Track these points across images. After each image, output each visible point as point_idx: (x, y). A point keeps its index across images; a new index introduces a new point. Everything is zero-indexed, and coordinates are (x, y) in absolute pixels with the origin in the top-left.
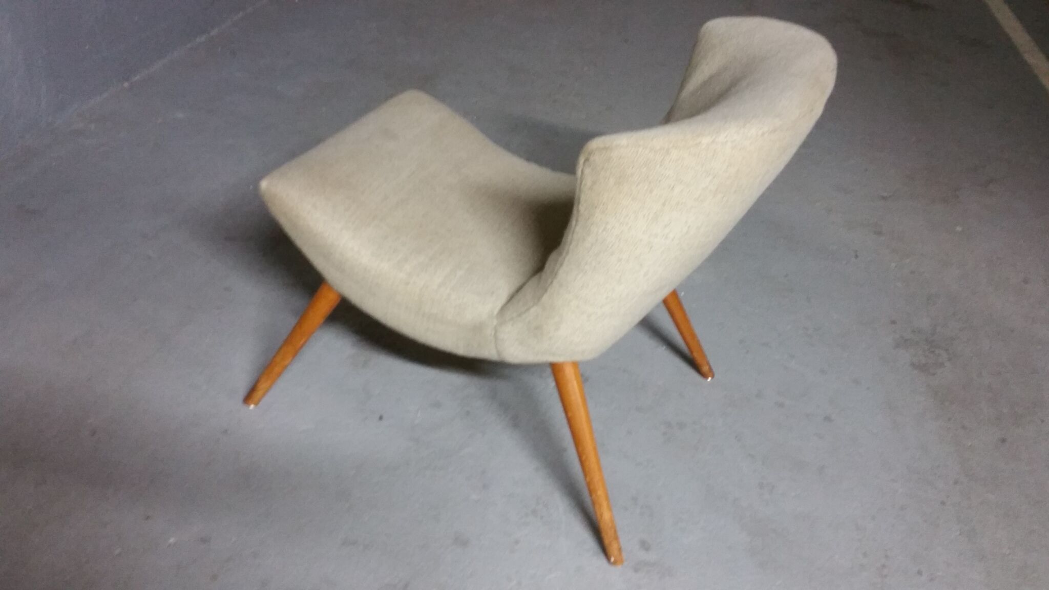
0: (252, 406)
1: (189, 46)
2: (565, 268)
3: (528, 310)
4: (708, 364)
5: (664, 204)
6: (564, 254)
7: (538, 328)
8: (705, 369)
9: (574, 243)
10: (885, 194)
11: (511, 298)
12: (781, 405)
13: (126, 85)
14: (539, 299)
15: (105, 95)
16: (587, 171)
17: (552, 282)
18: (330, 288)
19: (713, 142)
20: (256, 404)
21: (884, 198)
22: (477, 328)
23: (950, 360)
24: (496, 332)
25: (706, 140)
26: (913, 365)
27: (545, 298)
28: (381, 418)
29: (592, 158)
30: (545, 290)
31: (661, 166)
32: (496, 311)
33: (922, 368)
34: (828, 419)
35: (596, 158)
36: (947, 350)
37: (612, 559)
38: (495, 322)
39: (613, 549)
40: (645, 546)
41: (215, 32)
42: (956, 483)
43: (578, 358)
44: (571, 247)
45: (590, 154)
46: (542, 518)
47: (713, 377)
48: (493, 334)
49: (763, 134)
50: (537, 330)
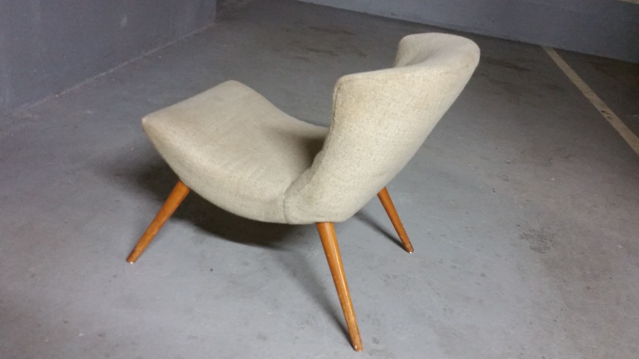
0: (132, 263)
1: (95, 77)
2: (326, 157)
3: (303, 187)
4: (410, 242)
5: (384, 114)
6: (325, 149)
7: (310, 197)
8: (408, 246)
9: (331, 141)
10: (509, 161)
11: (293, 183)
12: (455, 267)
13: (57, 96)
14: (310, 179)
15: (45, 100)
16: (339, 95)
17: (318, 167)
18: (183, 184)
19: (412, 76)
20: (134, 262)
21: (508, 163)
22: (273, 202)
23: (553, 245)
24: (284, 202)
25: (408, 75)
26: (532, 249)
27: (314, 178)
28: (212, 270)
29: (342, 87)
30: (314, 173)
31: (382, 90)
32: (284, 191)
33: (538, 250)
34: (483, 275)
35: (345, 87)
36: (551, 241)
37: (356, 347)
38: (283, 197)
39: (357, 340)
40: (376, 341)
41: (111, 70)
42: (562, 310)
43: (333, 219)
44: (330, 144)
45: (340, 85)
46: (312, 325)
47: (413, 252)
48: (282, 205)
49: (441, 74)
50: (309, 199)
